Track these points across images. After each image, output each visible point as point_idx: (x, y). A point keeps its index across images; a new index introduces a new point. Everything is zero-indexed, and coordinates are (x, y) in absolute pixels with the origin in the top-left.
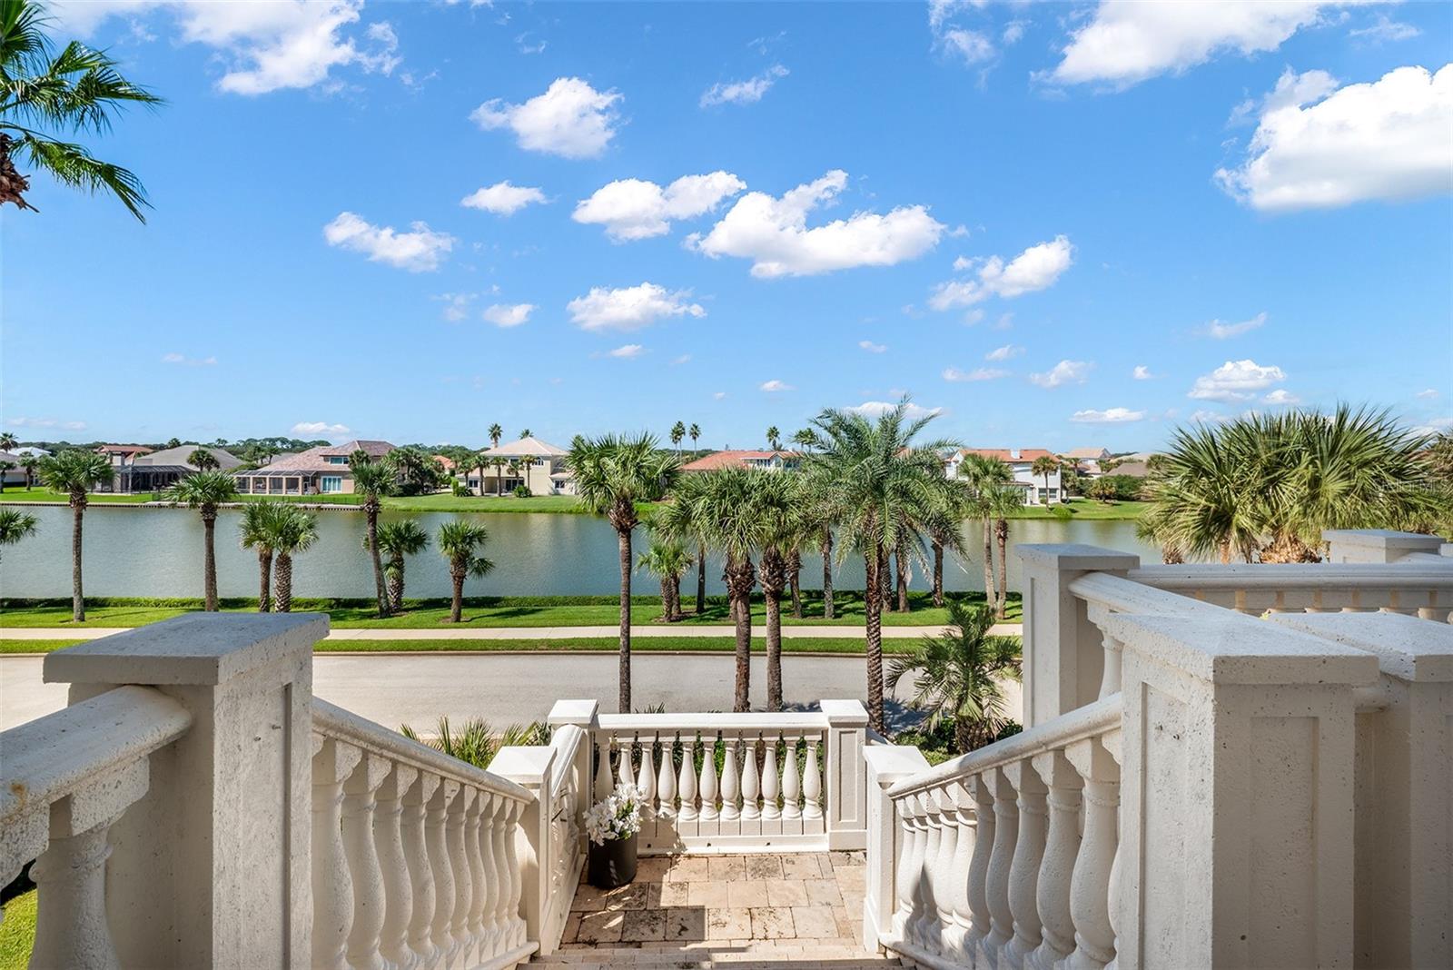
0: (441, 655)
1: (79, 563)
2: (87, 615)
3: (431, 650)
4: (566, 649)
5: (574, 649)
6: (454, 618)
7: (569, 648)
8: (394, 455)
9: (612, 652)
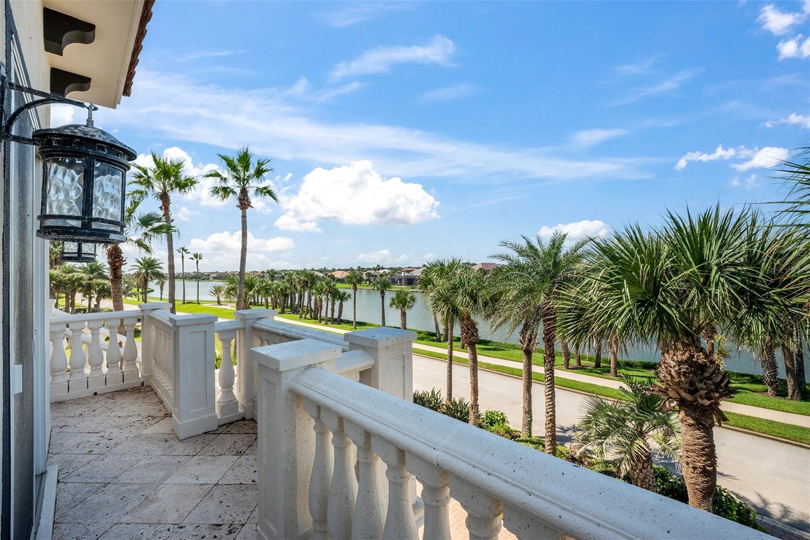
0: (442, 361)
1: (355, 309)
2: (357, 327)
3: (439, 358)
4: (493, 370)
5: (497, 371)
6: (461, 346)
7: (496, 369)
8: (495, 270)
9: (516, 376)
